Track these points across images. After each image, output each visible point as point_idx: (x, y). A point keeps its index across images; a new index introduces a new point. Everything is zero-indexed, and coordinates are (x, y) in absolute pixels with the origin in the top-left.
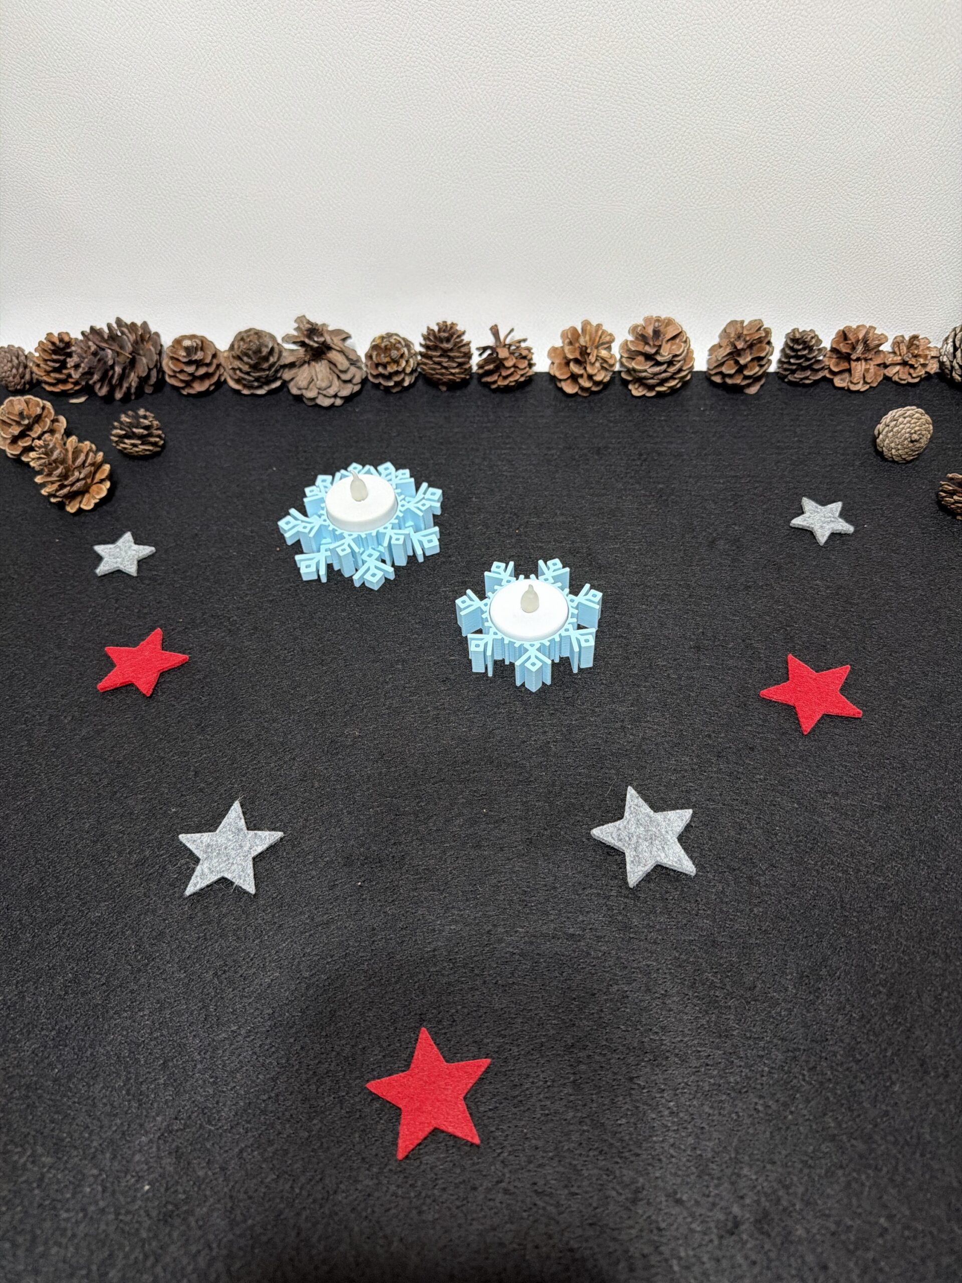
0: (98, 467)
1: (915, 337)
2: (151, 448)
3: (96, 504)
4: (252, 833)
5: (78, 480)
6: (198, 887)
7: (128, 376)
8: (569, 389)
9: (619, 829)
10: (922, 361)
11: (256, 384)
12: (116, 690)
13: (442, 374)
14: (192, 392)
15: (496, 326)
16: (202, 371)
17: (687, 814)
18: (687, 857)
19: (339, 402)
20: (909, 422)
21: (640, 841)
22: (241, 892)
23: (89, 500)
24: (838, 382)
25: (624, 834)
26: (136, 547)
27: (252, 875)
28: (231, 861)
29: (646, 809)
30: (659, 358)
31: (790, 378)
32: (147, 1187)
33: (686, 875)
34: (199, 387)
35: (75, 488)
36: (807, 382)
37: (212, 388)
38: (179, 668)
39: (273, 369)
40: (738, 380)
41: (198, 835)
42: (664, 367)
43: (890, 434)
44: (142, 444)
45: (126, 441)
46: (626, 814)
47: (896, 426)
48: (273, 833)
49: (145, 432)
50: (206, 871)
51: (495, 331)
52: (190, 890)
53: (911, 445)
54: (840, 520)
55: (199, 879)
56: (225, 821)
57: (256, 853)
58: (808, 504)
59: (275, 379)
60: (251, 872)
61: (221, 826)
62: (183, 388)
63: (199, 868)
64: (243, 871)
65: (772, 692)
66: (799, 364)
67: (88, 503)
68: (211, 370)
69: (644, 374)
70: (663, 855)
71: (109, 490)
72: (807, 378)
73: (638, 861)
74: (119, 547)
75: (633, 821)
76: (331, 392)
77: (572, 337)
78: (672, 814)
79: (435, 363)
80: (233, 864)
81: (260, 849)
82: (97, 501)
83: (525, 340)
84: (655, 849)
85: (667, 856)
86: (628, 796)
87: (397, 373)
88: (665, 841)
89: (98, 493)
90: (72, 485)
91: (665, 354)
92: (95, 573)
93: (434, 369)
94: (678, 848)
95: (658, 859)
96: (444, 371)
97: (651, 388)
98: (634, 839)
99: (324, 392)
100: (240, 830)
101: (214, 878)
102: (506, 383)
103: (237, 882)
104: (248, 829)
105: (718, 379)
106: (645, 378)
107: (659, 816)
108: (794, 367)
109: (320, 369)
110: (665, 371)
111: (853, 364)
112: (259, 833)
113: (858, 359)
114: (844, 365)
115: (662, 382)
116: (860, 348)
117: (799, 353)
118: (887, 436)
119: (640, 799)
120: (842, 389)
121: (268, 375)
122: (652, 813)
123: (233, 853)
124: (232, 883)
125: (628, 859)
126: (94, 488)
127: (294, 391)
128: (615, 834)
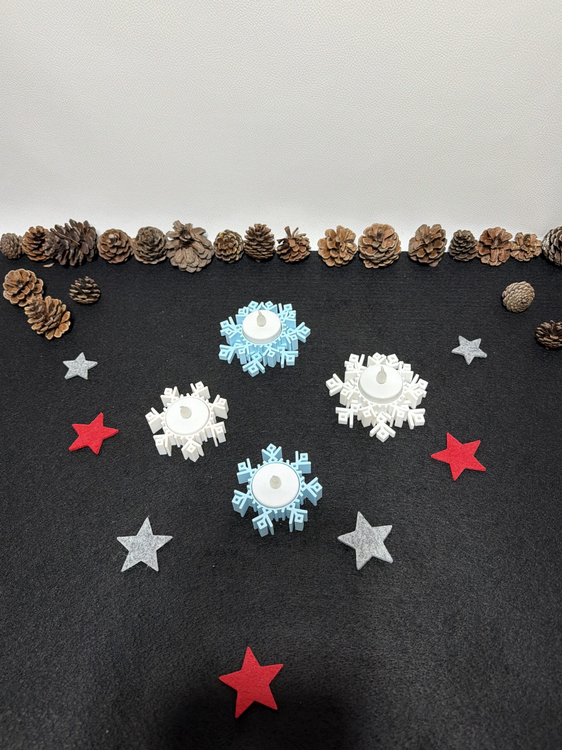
0: (63, 313)
1: (528, 236)
2: (92, 300)
3: (63, 335)
4: (156, 536)
6: (128, 567)
7: (78, 254)
8: (330, 264)
9: (353, 537)
10: (531, 249)
11: (151, 259)
12: (79, 450)
13: (257, 255)
14: (114, 262)
15: (288, 227)
16: (120, 251)
17: (389, 528)
18: (388, 553)
19: (199, 270)
20: (521, 292)
21: (364, 543)
22: (151, 570)
23: (59, 332)
24: (483, 260)
25: (355, 540)
26: (87, 362)
27: (156, 561)
28: (145, 552)
29: (368, 525)
30: (381, 250)
31: (456, 258)
32: (107, 732)
33: (387, 562)
34: (118, 260)
35: (51, 327)
36: (466, 260)
37: (126, 260)
38: (113, 437)
39: (161, 251)
40: (426, 261)
41: (127, 537)
42: (384, 254)
43: (510, 298)
44: (87, 298)
45: (79, 296)
46: (357, 528)
47: (513, 293)
48: (167, 537)
49: (89, 291)
50: (132, 558)
51: (288, 230)
52: (124, 569)
53: (522, 305)
54: (480, 350)
55: (128, 563)
56: (142, 529)
57: (158, 548)
58: (462, 340)
59: (163, 256)
60: (156, 559)
61: (139, 532)
62: (110, 260)
63: (128, 556)
64: (152, 558)
65: (438, 456)
66: (461, 251)
67: (58, 334)
68: (125, 250)
69: (372, 258)
70: (376, 552)
71: (70, 327)
72: (466, 258)
73: (362, 555)
74: (77, 362)
75: (360, 532)
76: (195, 264)
77: (332, 235)
78: (381, 528)
79: (253, 249)
80: (146, 554)
81: (160, 546)
82: (63, 333)
83: (305, 235)
84: (372, 548)
85: (378, 552)
86: (358, 517)
87: (232, 255)
88: (377, 543)
89: (64, 329)
90: (49, 326)
91: (384, 247)
92: (65, 379)
93: (253, 252)
94: (384, 548)
95: (373, 554)
96: (258, 253)
97: (376, 264)
98: (361, 543)
99: (191, 265)
100: (149, 535)
101: (137, 562)
102: (294, 260)
103: (149, 564)
104: (154, 534)
105: (414, 259)
106: (373, 260)
107: (374, 529)
108: (458, 252)
109: (188, 252)
110: (384, 256)
111: (492, 251)
112: (160, 536)
113: (495, 248)
114: (487, 251)
115: (382, 262)
116: (496, 242)
117: (461, 245)
118: (509, 299)
119: (364, 519)
120: (486, 264)
121: (158, 255)
122: (370, 527)
123: (146, 548)
124: (146, 565)
125: (357, 554)
126: (61, 325)
127: (174, 264)
128: (350, 540)
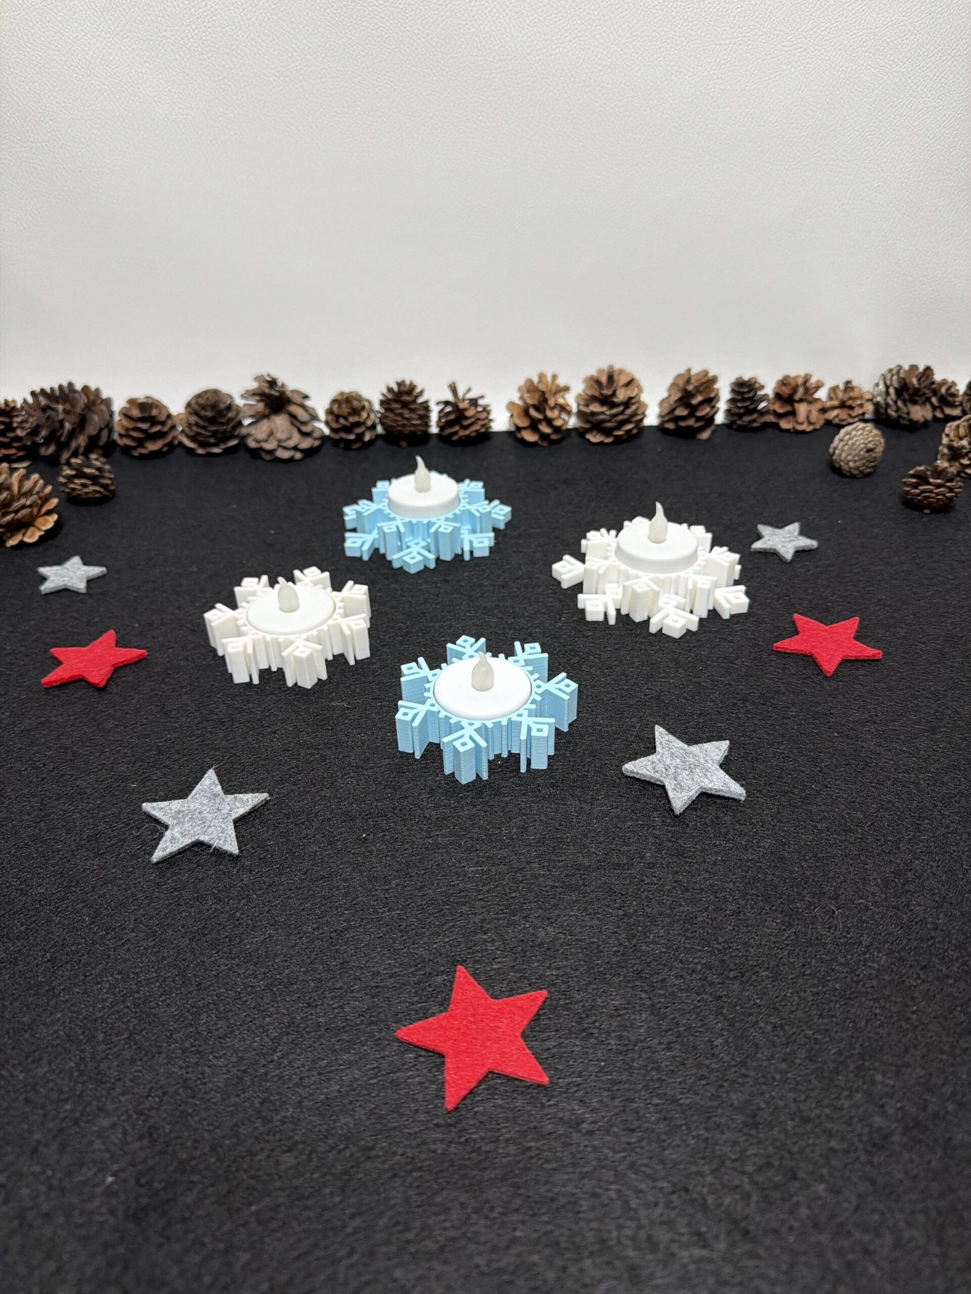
0: (46, 499)
1: (848, 383)
2: (102, 490)
3: (41, 537)
4: (230, 797)
5: (24, 507)
6: (168, 851)
7: (77, 437)
8: (530, 437)
9: (654, 762)
10: (859, 402)
11: (212, 440)
12: (63, 685)
13: (404, 426)
14: (144, 451)
15: (454, 383)
16: (157, 428)
17: (725, 745)
18: (733, 781)
19: (298, 456)
20: (862, 434)
21: (679, 771)
22: (220, 854)
23: (33, 534)
24: (785, 424)
25: (660, 767)
26: (86, 568)
28: (207, 824)
29: (678, 743)
30: (616, 400)
31: (739, 422)
32: (110, 1179)
33: (734, 800)
34: (152, 447)
35: (19, 515)
36: (755, 425)
37: (165, 449)
38: (135, 663)
39: (231, 425)
40: (691, 422)
41: (166, 803)
42: (621, 409)
43: (846, 448)
44: (93, 485)
45: (76, 481)
46: (658, 749)
47: (850, 439)
48: (257, 794)
49: (97, 473)
50: (177, 835)
51: (453, 389)
52: (158, 855)
53: (867, 455)
55: (168, 843)
56: (198, 787)
57: (237, 815)
58: (764, 529)
59: (232, 437)
60: (233, 834)
61: (194, 792)
62: (134, 448)
63: (168, 834)
64: (222, 832)
65: (785, 645)
66: (746, 407)
67: (32, 536)
68: (166, 429)
69: (602, 417)
70: (707, 780)
71: (56, 522)
72: (754, 421)
73: (679, 787)
74: (68, 569)
75: (667, 754)
76: (291, 443)
77: (530, 387)
78: (707, 747)
79: (396, 415)
80: (209, 827)
81: (241, 811)
82: (42, 533)
83: (482, 397)
84: (696, 776)
85: (711, 782)
86: (657, 734)
87: (358, 424)
88: (706, 769)
89: (44, 525)
90: (16, 512)
91: (621, 396)
92: (40, 591)
93: (396, 421)
94: (722, 774)
95: (702, 784)
96: (405, 422)
97: (607, 432)
98: (672, 770)
99: (284, 444)
100: (216, 795)
101: (187, 841)
102: (467, 432)
103: (216, 843)
104: (227, 791)
105: (671, 426)
106: (603, 421)
107: (695, 749)
108: (742, 411)
109: (280, 422)
110: (622, 413)
111: (797, 405)
112: (241, 796)
113: (801, 400)
114: (788, 408)
115: (618, 428)
116: (801, 390)
117: (746, 396)
118: (843, 451)
119: (671, 736)
120: (788, 431)
121: (225, 431)
122: (686, 746)
123: (209, 817)
124: (210, 846)
125: (669, 788)
126: (39, 522)
127: (252, 444)
128: (649, 767)
